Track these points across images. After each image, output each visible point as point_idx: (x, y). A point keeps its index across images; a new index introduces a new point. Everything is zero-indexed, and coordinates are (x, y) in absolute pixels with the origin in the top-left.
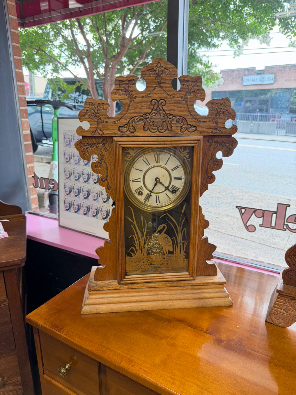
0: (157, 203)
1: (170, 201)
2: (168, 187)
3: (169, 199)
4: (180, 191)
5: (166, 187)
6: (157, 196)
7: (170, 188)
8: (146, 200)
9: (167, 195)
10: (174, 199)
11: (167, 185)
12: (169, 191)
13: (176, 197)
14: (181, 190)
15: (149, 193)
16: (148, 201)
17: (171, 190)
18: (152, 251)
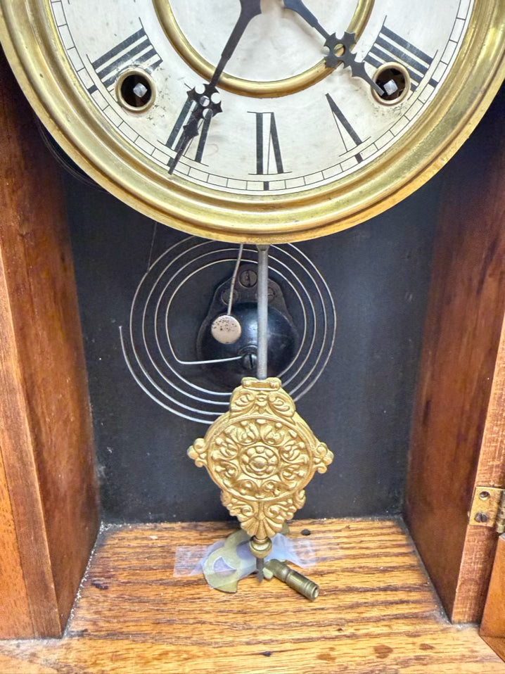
0: (260, 171)
1: (359, 158)
2: (350, 40)
3: (350, 142)
4: (433, 83)
5: (331, 41)
6: (259, 117)
7: (360, 51)
8: (180, 149)
9: (335, 109)
10: (387, 142)
11: (337, 27)
12: (359, 71)
13: (402, 128)
14: (439, 72)
15: (200, 85)
16: (198, 159)
17: (371, 71)
18: (233, 479)
